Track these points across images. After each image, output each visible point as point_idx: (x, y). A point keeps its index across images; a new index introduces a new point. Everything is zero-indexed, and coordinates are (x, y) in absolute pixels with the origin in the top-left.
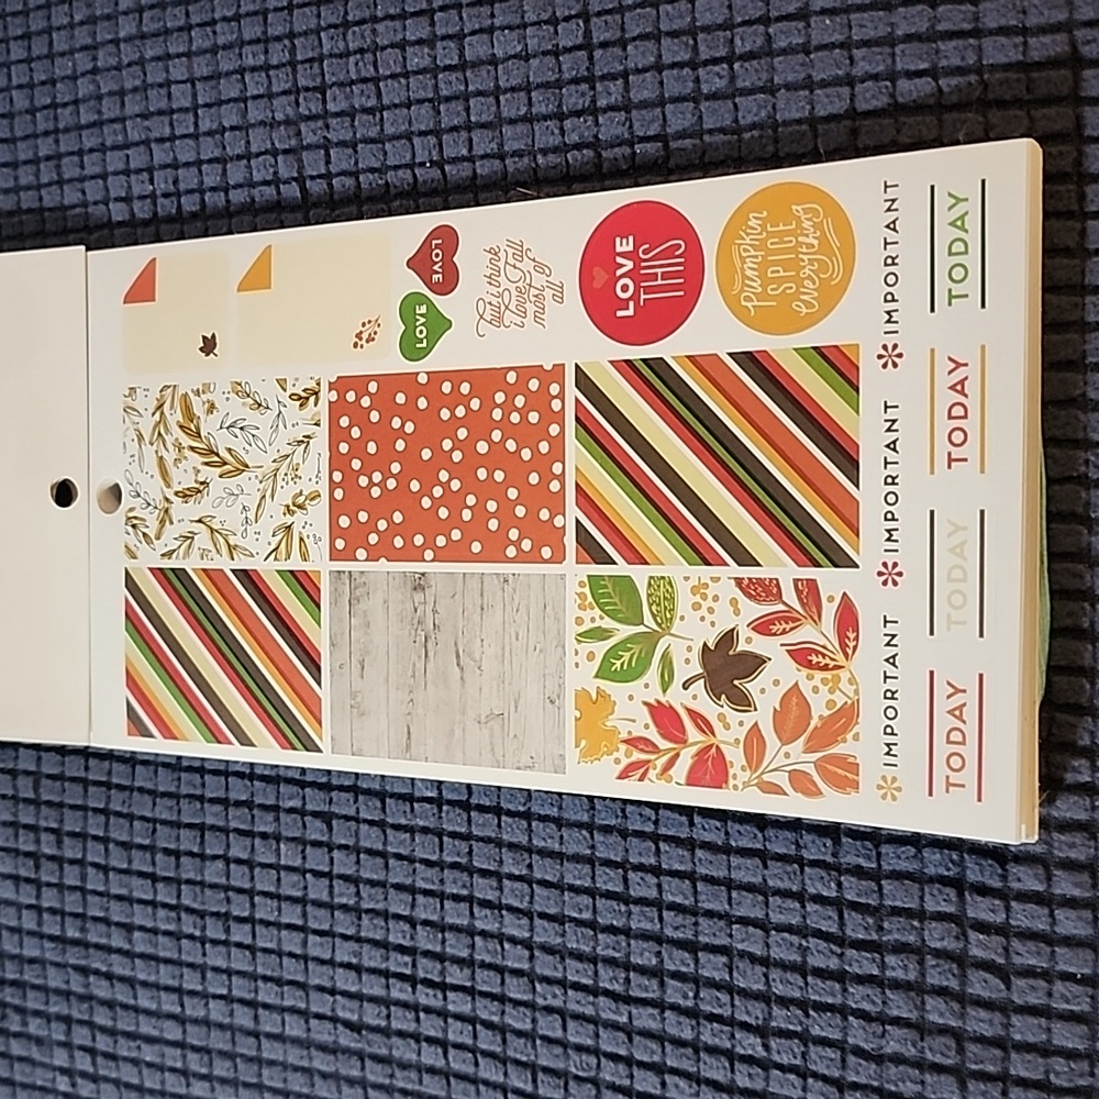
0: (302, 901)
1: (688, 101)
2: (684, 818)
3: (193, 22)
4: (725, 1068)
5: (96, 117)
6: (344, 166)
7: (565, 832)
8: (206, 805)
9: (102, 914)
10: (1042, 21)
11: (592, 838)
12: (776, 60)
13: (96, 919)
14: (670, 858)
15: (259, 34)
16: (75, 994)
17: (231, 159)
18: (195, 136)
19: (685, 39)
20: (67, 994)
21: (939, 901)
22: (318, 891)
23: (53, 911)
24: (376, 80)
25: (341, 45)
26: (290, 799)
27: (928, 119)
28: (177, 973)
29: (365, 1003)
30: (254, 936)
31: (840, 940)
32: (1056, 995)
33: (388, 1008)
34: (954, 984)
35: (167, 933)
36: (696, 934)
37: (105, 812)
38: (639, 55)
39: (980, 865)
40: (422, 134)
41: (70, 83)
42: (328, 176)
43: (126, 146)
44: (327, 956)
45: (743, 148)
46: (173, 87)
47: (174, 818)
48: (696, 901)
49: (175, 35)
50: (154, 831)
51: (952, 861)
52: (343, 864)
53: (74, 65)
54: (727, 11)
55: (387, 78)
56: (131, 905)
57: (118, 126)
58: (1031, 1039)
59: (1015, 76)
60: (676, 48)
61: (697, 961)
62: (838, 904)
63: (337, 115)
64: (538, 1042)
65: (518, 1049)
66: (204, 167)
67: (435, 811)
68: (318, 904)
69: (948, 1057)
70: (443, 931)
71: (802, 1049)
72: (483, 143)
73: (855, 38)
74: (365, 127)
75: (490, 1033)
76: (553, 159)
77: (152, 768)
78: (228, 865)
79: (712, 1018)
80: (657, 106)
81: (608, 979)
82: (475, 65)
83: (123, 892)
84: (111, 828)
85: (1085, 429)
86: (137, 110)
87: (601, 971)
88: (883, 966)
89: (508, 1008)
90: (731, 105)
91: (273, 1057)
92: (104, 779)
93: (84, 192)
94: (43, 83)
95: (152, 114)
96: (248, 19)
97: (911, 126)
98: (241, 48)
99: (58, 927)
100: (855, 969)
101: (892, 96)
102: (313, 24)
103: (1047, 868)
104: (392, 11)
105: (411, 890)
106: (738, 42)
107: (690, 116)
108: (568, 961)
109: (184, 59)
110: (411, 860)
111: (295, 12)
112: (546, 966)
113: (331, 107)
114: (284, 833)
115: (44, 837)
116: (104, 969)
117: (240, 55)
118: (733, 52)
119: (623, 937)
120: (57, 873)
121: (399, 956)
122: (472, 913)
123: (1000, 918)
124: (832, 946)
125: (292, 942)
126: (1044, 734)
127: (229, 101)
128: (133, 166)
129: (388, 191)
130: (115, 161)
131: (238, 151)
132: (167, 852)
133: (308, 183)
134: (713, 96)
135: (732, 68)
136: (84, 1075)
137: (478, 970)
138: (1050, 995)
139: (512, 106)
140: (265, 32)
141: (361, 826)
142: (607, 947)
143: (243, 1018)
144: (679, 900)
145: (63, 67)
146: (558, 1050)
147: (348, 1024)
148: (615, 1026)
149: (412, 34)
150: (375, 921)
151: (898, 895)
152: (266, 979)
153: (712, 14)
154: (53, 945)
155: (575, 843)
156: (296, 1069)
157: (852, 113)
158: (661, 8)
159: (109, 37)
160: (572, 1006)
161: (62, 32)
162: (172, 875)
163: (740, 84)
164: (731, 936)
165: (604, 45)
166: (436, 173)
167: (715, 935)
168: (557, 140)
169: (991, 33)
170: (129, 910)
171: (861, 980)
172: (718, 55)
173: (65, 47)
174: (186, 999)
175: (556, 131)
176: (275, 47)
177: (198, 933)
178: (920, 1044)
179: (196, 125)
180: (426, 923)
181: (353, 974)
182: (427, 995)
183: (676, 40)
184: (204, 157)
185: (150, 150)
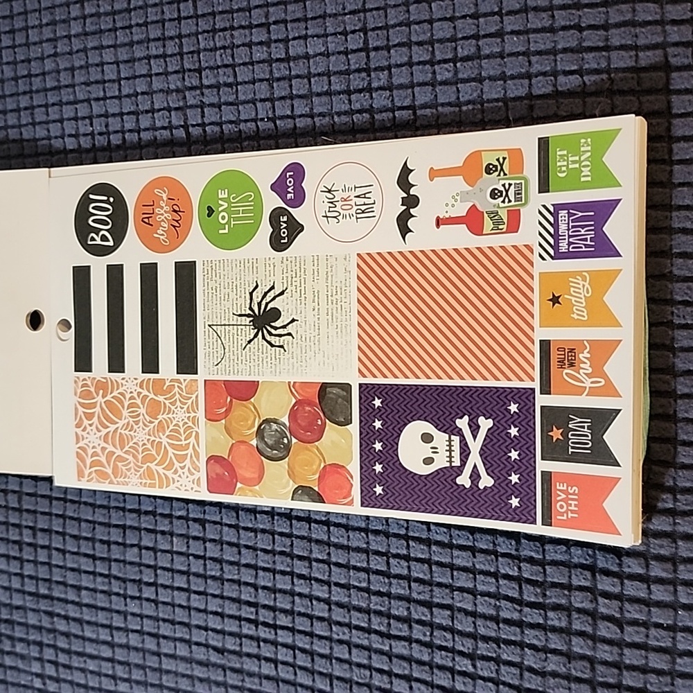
0: (187, 573)
1: (428, 85)
2: (425, 528)
3: (118, 26)
4: (449, 679)
5: (56, 84)
6: (213, 119)
7: (351, 534)
8: (127, 513)
9: (62, 580)
10: (647, 42)
11: (368, 537)
12: (483, 61)
13: (58, 583)
14: (416, 550)
15: (159, 35)
16: (45, 628)
17: (142, 113)
18: (119, 98)
19: (426, 47)
20: (40, 629)
21: (580, 579)
22: (197, 567)
23: (31, 577)
24: (233, 66)
25: (212, 43)
26: (179, 510)
27: (577, 101)
28: (109, 616)
29: (226, 637)
30: (157, 594)
31: (520, 602)
32: (651, 636)
33: (240, 639)
34: (589, 629)
35: (103, 592)
36: (431, 597)
37: (63, 516)
38: (398, 56)
39: (605, 557)
40: (262, 100)
41: (40, 62)
42: (203, 125)
43: (76, 102)
44: (203, 607)
45: (462, 115)
46: (105, 66)
47: (107, 521)
48: (432, 577)
49: (107, 34)
50: (94, 529)
51: (588, 555)
52: (213, 551)
53: (42, 51)
54: (453, 30)
55: (240, 65)
56: (80, 574)
57: (70, 90)
58: (636, 663)
59: (630, 75)
60: (421, 52)
61: (432, 614)
62: (519, 580)
63: (209, 87)
64: (334, 661)
65: (321, 666)
66: (125, 117)
67: (270, 519)
68: (197, 575)
69: (585, 673)
70: (275, 593)
71: (496, 667)
72: (301, 107)
73: (532, 49)
74: (227, 95)
75: (304, 655)
76: (344, 119)
78: (141, 550)
79: (441, 648)
80: (409, 88)
81: (377, 623)
82: (296, 58)
83: (75, 566)
84: (67, 527)
85: (671, 293)
86: (83, 80)
87: (373, 619)
88: (546, 618)
89: (315, 640)
90: (455, 89)
91: (169, 668)
92: (62, 496)
93: (49, 131)
94: (23, 61)
96: (153, 26)
97: (566, 105)
98: (148, 43)
99: (34, 587)
100: (529, 619)
101: (555, 86)
102: (193, 30)
103: (646, 560)
104: (243, 23)
105: (255, 567)
106: (459, 49)
107: (429, 95)
108: (352, 612)
109: (112, 49)
110: (255, 549)
111: (183, 22)
112: (338, 614)
113: (205, 82)
114: (176, 531)
115: (25, 532)
116: (63, 613)
117: (148, 48)
118: (457, 56)
119: (386, 598)
120: (34, 554)
121: (248, 608)
122: (293, 583)
123: (617, 590)
124: (515, 605)
125: (180, 598)
126: (645, 478)
127: (141, 76)
128: (79, 115)
129: (241, 135)
130: (68, 112)
131: (146, 108)
132: (102, 541)
133: (191, 129)
134: (444, 83)
135: (455, 66)
136: (50, 678)
137: (296, 617)
138: (647, 636)
139: (319, 85)
141: (224, 528)
142: (376, 604)
143: (150, 644)
144: (421, 576)
145: (35, 52)
146: (346, 666)
147: (215, 649)
148: (381, 652)
149: (256, 38)
150: (233, 587)
151: (554, 575)
152: (164, 620)
153: (443, 32)
154: (31, 598)
155: (357, 540)
156: (184, 676)
157: (530, 96)
158: (412, 27)
159: (65, 34)
160: (355, 640)
161: (35, 30)
162: (105, 556)
163: (460, 76)
164: (453, 598)
165: (376, 49)
166: (271, 125)
167: (443, 597)
168: (347, 108)
169: (616, 48)
170: (78, 578)
171: (533, 626)
172: (447, 57)
173: (37, 39)
174: (115, 632)
175: (346, 102)
176: (169, 43)
177: (122, 592)
178: (568, 665)
179: (120, 90)
180: (264, 588)
181: (219, 618)
182: (265, 631)
183: (421, 48)
184: (125, 111)
185: (91, 106)
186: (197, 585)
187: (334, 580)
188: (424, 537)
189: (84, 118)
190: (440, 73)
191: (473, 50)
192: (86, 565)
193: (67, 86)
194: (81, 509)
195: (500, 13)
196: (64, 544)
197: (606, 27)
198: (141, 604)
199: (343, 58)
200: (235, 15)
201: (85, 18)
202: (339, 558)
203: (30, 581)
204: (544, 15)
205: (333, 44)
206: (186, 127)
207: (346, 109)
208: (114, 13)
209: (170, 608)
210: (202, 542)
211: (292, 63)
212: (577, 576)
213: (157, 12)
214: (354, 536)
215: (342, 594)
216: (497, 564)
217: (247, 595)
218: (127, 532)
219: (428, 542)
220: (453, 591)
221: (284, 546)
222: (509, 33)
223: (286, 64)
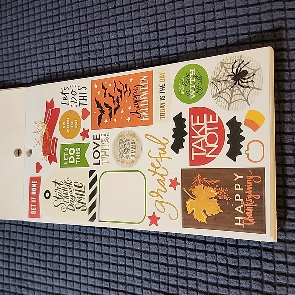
0: (79, 267)
1: (183, 44)
2: (183, 242)
3: (55, 29)
5: (30, 54)
6: (94, 65)
7: (151, 246)
8: (54, 240)
9: (26, 270)
11: (158, 247)
12: (207, 32)
13: (24, 272)
14: (180, 253)
15: (72, 31)
16: (18, 293)
17: (64, 64)
18: (55, 58)
19: (182, 27)
20: (15, 294)
21: (255, 264)
22: (84, 264)
23: (12, 270)
24: (102, 42)
25: (93, 33)
26: (76, 238)
27: (247, 46)
28: (46, 287)
30: (66, 277)
31: (227, 276)
34: (260, 288)
35: (43, 276)
36: (187, 275)
37: (27, 242)
38: (171, 33)
39: (266, 254)
40: (114, 55)
41: (23, 46)
42: (89, 67)
43: (37, 61)
44: (86, 282)
46: (49, 46)
47: (45, 243)
48: (187, 265)
49: (50, 32)
50: (40, 247)
51: (258, 253)
52: (91, 256)
53: (24, 41)
54: (193, 20)
55: (105, 41)
57: (35, 56)
59: (271, 33)
60: (180, 30)
61: (187, 283)
62: (227, 266)
63: (92, 51)
66: (57, 66)
67: (115, 240)
70: (118, 275)
72: (130, 57)
73: (228, 25)
74: (99, 54)
76: (148, 61)
77: (40, 229)
78: (60, 257)
80: (175, 46)
81: (163, 288)
82: (128, 37)
83: (32, 264)
84: (29, 246)
86: (40, 52)
87: (161, 286)
88: (240, 283)
90: (195, 44)
92: (27, 232)
93: (26, 74)
94: (16, 46)
95: (44, 53)
96: (69, 27)
98: (67, 35)
99: (14, 275)
100: (232, 284)
101: (238, 40)
102: (86, 28)
103: (285, 254)
104: (106, 24)
105: (109, 263)
106: (197, 28)
107: (184, 48)
108: (152, 283)
109: (53, 38)
110: (109, 255)
111: (81, 25)
112: (146, 284)
113: (90, 49)
114: (75, 247)
115: (11, 249)
116: (26, 286)
117: (67, 37)
118: (196, 31)
119: (167, 276)
120: (14, 259)
121: (105, 282)
122: (126, 269)
123: (272, 269)
124: (225, 278)
125: (76, 279)
127: (64, 49)
128: (39, 66)
129: (105, 71)
130: (34, 65)
131: (66, 62)
132: (43, 253)
133: (84, 70)
134: (190, 42)
135: (195, 35)
137: (127, 286)
138: (287, 291)
139: (137, 47)
140: (73, 31)
141: (95, 245)
142: (163, 279)
144: (182, 265)
145: (21, 42)
149: (112, 29)
150: (99, 272)
151: (243, 263)
152: (69, 289)
153: (190, 21)
154: (12, 280)
157: (227, 45)
158: (176, 20)
159: (33, 33)
161: (21, 33)
162: (45, 259)
163: (197, 39)
164: (197, 275)
165: (161, 30)
166: (117, 65)
167: (192, 275)
169: (264, 22)
170: (33, 269)
171: (233, 288)
172: (191, 32)
173: (22, 36)
175: (149, 53)
176: (76, 34)
177: (51, 276)
179: (55, 55)
180: (113, 273)
181: (93, 288)
182: (113, 293)
183: (180, 28)
184: (57, 64)
185: (44, 62)
186: (84, 272)
187: (143, 268)
188: (183, 246)
189: (40, 68)
190: (188, 39)
191: (203, 27)
192: (36, 263)
194: (35, 238)
195: (213, 11)
196: (27, 255)
197: (259, 14)
198: (60, 282)
199: (147, 35)
200: (103, 20)
201: (41, 26)
202: (146, 257)
203: (12, 272)
204: (232, 10)
205: (143, 29)
206: (82, 69)
207: (149, 56)
208: (53, 23)
209: (72, 283)
210: (86, 252)
211: (126, 39)
212: (253, 263)
213: (71, 22)
214: (152, 247)
215: (147, 274)
216: (217, 259)
217: (105, 276)
218: (54, 248)
219: (185, 249)
220: (197, 272)
221: (122, 253)
222: (218, 19)
223: (124, 39)
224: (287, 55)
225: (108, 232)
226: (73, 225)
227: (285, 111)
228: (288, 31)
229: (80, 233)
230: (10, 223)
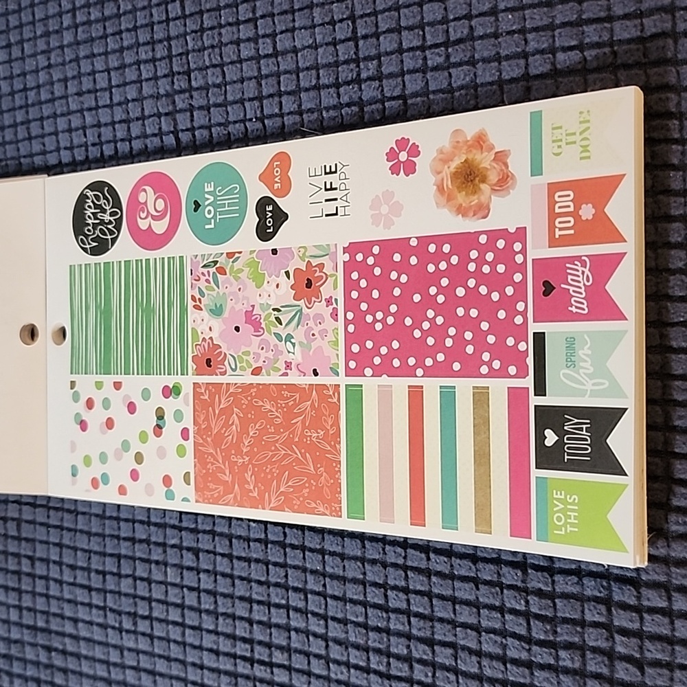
186: (192, 618)
187: (330, 614)
188: (423, 567)
189: (77, 129)
190: (431, 59)
191: (466, 31)
192: (81, 595)
193: (60, 98)
198: (137, 639)
199: (331, 48)
200: (222, 11)
201: (76, 27)
202: (334, 590)
203: (29, 613)
206: (175, 133)
207: (335, 103)
208: (105, 19)
209: (164, 643)
210: (196, 572)
211: (280, 59)
212: (590, 610)
213: (146, 16)
214: (350, 565)
215: (339, 629)
216: (503, 598)
217: (241, 630)
218: (122, 561)
219: (428, 573)
220: (455, 627)
221: (279, 577)
222: (503, 11)
223: (274, 59)
224: (675, 102)
225: (246, 528)
226: (165, 510)
227: (669, 243)
228: (680, 42)
229: (181, 529)
230: (19, 501)
